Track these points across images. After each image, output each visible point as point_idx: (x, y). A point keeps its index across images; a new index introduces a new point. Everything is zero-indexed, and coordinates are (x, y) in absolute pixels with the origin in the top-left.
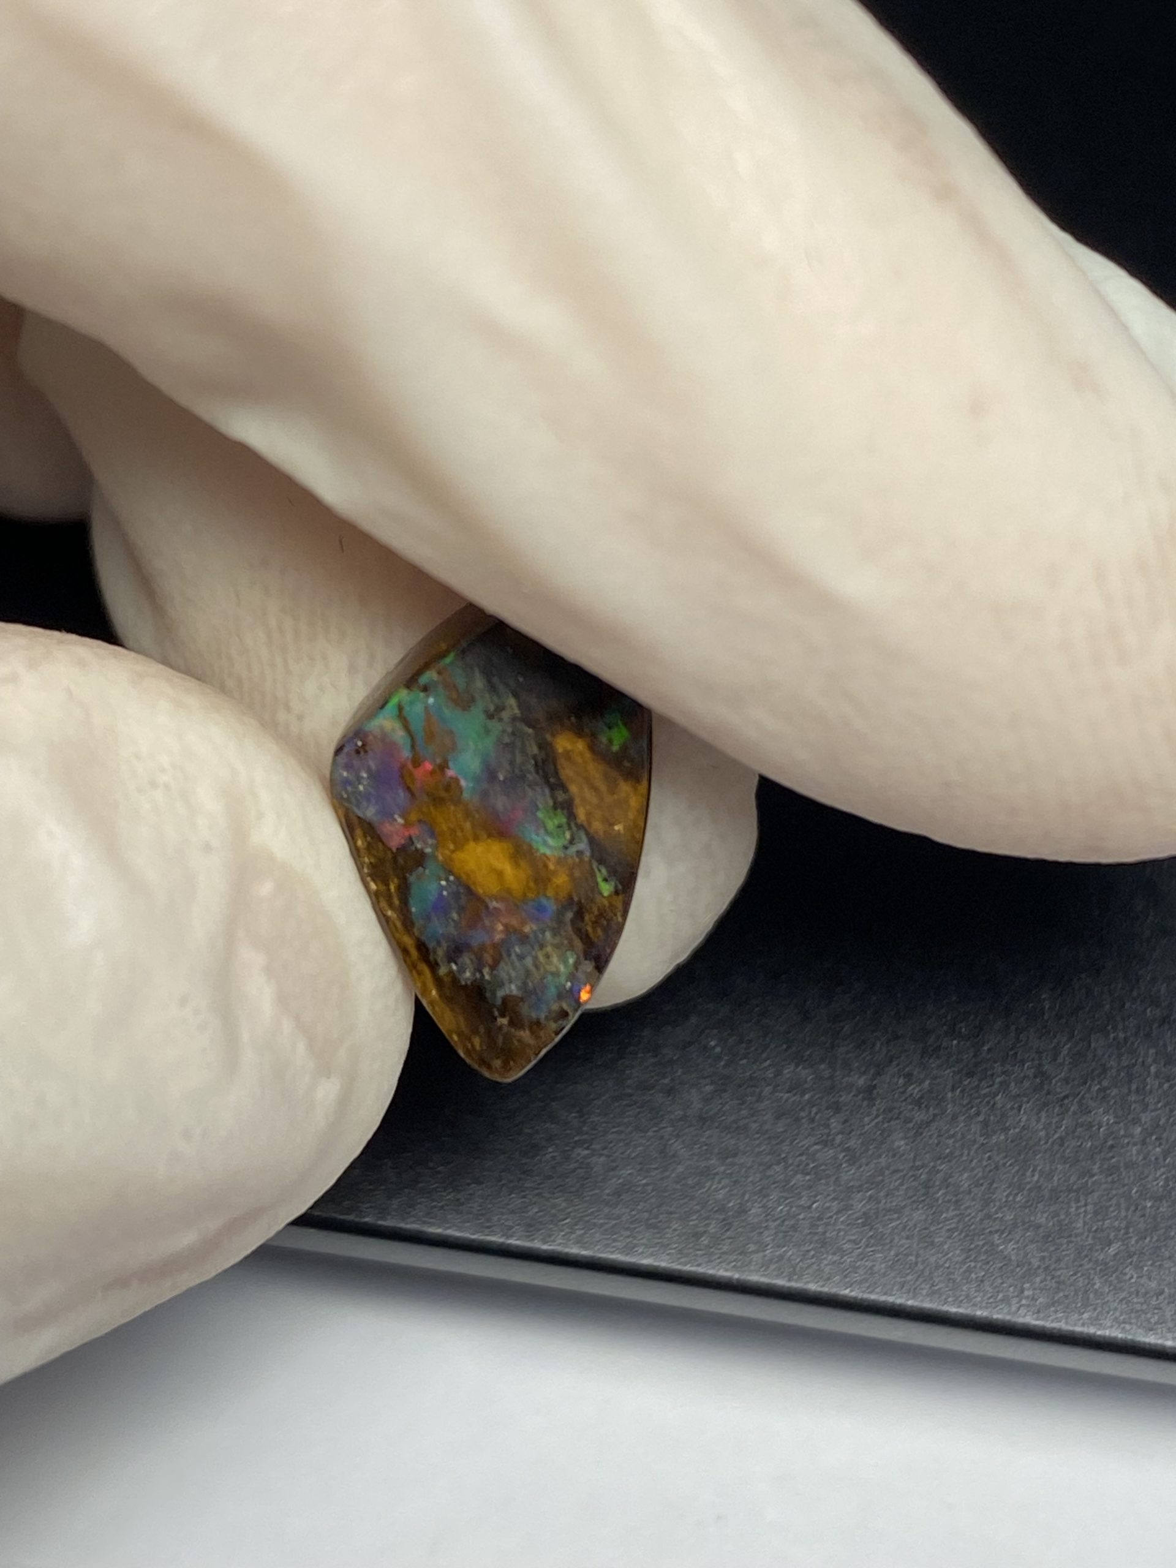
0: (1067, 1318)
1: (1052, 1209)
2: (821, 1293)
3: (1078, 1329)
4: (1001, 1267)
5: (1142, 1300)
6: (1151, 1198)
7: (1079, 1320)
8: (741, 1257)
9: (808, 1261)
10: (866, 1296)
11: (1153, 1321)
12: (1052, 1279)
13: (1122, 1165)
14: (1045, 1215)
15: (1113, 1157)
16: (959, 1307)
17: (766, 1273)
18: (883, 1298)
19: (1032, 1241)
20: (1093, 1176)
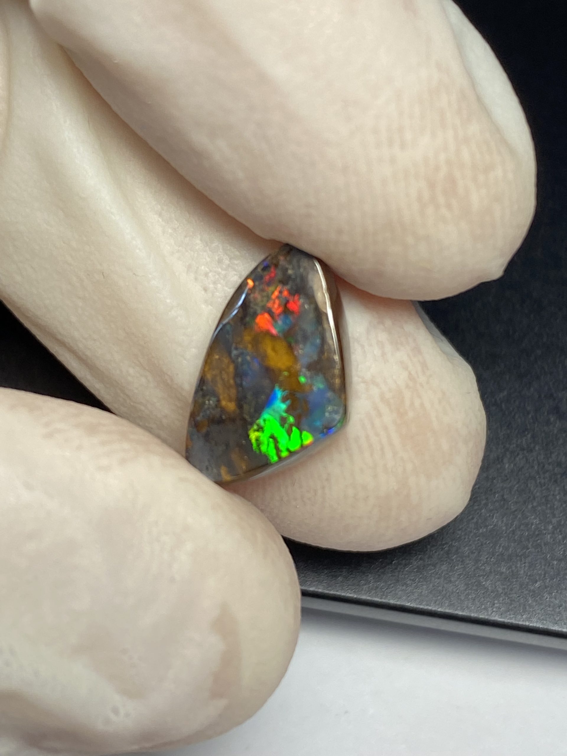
0: (515, 618)
1: (508, 565)
2: (396, 604)
3: (521, 623)
4: (484, 592)
5: (551, 609)
6: (556, 560)
7: (521, 618)
8: (358, 587)
9: (391, 589)
10: (418, 606)
11: (557, 619)
12: (508, 599)
13: (543, 544)
14: (505, 568)
15: (538, 540)
16: (463, 612)
17: (370, 595)
18: (426, 607)
19: (499, 581)
20: (529, 549)
